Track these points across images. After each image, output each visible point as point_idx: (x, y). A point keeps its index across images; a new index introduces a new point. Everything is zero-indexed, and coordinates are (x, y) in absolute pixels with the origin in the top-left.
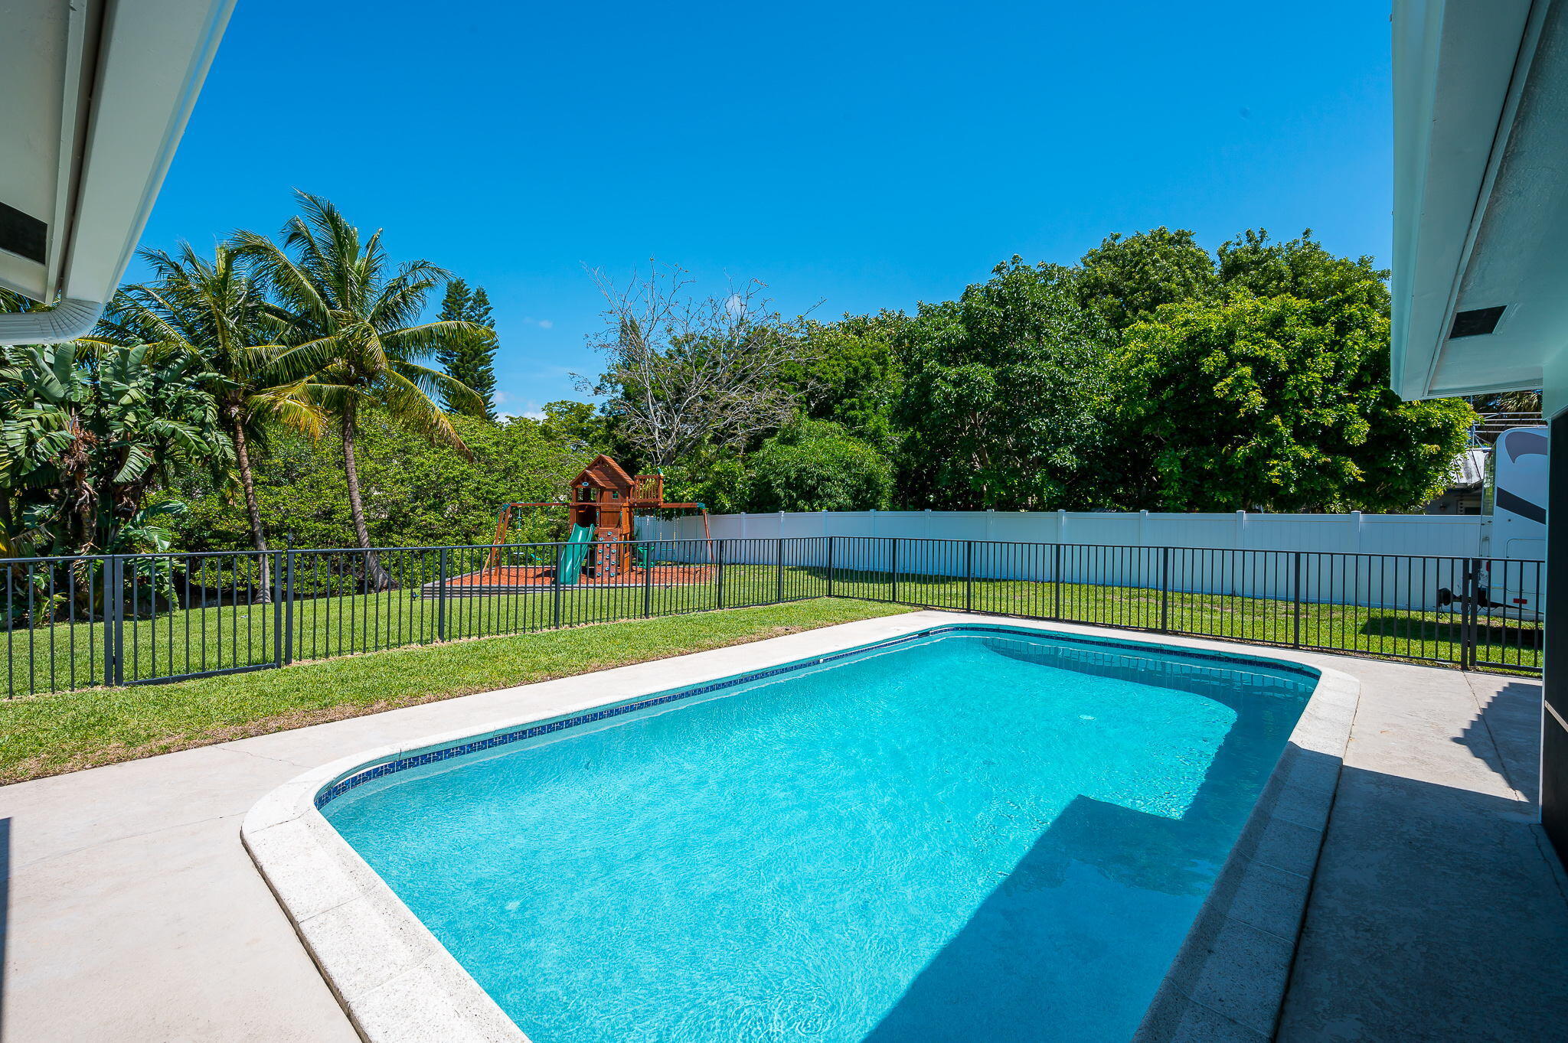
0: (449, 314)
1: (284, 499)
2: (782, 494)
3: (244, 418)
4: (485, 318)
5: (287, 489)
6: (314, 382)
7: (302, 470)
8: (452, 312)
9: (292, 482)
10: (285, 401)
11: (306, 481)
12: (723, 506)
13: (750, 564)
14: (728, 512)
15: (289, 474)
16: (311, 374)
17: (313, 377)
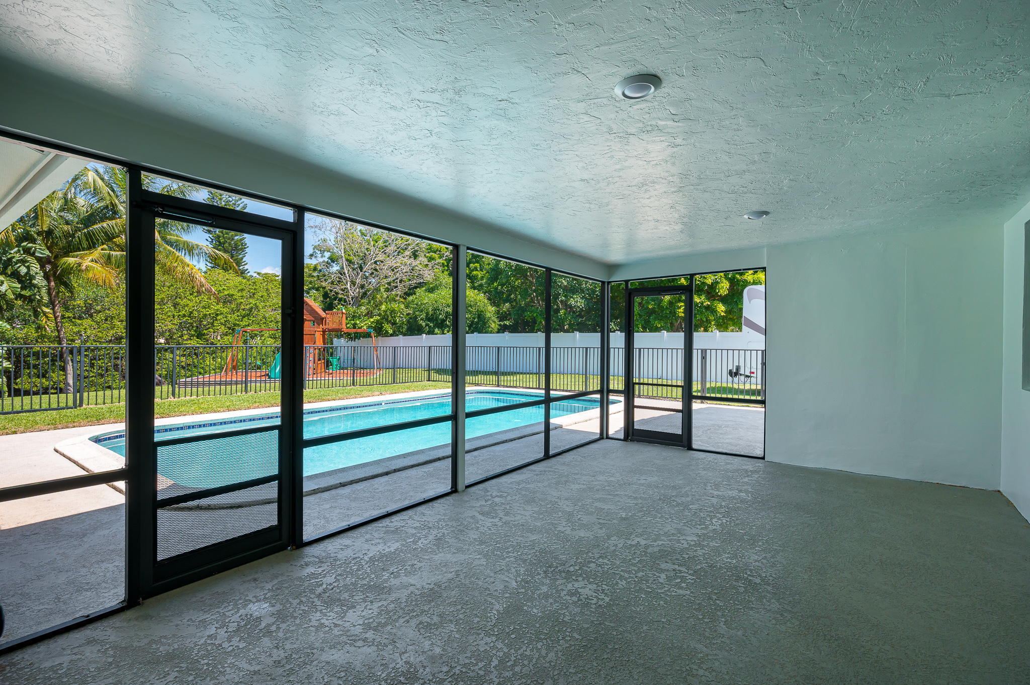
0: (213, 198)
1: (85, 329)
2: (424, 324)
3: (55, 273)
4: (239, 202)
5: (87, 322)
6: (106, 250)
7: (99, 308)
8: (215, 198)
9: (91, 316)
10: (86, 263)
11: (101, 316)
12: (387, 332)
13: (403, 368)
14: (392, 335)
15: (88, 311)
16: (103, 244)
17: (105, 246)
